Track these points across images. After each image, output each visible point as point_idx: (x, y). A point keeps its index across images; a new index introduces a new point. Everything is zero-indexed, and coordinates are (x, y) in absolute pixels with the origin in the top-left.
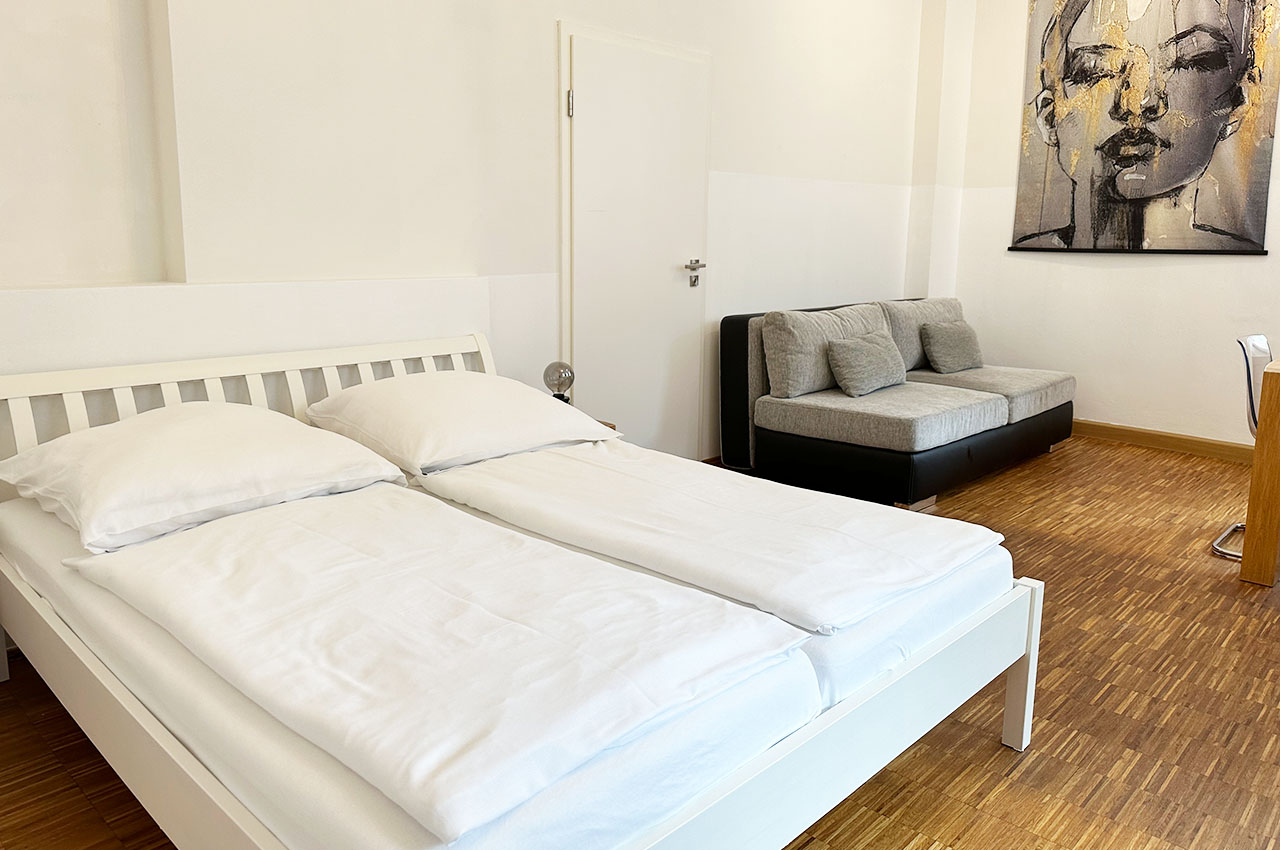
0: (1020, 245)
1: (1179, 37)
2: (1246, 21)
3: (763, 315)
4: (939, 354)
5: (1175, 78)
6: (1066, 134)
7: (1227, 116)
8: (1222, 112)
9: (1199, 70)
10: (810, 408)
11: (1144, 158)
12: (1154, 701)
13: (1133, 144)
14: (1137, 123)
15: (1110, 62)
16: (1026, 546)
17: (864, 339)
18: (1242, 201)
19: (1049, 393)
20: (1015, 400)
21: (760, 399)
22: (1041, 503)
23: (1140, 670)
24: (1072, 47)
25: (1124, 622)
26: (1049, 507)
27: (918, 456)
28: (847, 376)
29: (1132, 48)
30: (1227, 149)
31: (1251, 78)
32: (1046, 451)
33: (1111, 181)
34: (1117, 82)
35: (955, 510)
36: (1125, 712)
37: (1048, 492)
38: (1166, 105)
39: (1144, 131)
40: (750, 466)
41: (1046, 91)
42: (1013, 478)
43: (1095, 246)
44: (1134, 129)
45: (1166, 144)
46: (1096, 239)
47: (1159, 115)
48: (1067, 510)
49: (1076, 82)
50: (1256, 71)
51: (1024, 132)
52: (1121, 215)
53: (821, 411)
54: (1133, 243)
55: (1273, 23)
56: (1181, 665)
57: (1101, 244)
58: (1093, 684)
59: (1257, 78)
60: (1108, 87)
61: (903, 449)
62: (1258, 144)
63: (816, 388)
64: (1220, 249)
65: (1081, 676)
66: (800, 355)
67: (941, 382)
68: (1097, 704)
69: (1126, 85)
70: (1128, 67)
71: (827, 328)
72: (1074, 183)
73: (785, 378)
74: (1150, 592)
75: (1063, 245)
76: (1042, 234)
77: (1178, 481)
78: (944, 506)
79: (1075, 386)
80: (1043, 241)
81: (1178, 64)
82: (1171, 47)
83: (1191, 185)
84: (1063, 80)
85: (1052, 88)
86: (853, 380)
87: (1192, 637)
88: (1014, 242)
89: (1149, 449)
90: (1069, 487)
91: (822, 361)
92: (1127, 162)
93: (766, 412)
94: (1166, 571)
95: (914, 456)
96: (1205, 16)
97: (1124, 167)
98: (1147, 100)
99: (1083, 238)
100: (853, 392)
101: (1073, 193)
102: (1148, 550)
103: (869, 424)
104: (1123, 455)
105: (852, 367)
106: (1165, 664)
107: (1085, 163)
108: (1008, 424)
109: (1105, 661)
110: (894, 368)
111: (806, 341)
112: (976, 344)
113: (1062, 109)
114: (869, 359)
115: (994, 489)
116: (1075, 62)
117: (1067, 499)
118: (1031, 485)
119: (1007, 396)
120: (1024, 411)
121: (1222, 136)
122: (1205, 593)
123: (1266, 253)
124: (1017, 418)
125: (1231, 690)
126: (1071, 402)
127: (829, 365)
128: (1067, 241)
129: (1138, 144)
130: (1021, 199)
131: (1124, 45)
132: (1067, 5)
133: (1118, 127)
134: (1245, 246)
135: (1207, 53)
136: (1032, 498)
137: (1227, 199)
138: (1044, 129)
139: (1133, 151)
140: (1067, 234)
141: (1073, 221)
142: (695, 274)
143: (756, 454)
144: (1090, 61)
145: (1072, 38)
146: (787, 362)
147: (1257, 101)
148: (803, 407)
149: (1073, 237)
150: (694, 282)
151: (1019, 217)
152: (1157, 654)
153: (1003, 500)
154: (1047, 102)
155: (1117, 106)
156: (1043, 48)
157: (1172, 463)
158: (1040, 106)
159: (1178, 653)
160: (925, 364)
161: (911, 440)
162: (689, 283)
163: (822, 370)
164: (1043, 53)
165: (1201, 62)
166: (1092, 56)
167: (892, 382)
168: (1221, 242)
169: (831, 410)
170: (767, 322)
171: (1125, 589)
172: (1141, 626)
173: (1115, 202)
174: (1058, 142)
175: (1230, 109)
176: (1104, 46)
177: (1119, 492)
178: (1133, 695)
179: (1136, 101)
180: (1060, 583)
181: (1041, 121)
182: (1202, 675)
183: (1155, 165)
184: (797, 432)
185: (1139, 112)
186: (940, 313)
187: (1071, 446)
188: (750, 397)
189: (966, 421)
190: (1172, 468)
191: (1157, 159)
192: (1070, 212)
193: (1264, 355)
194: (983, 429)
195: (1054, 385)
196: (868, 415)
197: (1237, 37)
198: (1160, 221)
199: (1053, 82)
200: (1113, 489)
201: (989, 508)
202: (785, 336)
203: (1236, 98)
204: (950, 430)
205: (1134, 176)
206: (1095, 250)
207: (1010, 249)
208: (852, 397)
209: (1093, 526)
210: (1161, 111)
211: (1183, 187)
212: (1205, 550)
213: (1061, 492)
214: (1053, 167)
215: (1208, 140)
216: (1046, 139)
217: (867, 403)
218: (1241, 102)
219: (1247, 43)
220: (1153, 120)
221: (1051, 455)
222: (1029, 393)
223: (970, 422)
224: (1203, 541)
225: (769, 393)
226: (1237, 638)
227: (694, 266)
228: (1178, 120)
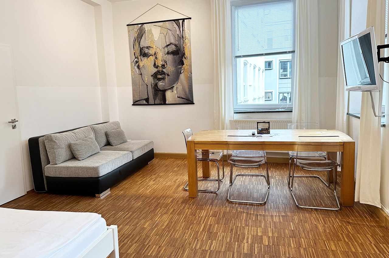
0: (135, 104)
1: (167, 46)
2: (182, 43)
3: (43, 136)
4: (112, 140)
5: (168, 57)
6: (143, 72)
7: (181, 68)
8: (180, 67)
9: (173, 55)
10: (64, 167)
11: (163, 79)
12: (160, 247)
13: (160, 75)
14: (161, 69)
15: (151, 51)
16: (134, 201)
17: (83, 140)
18: (187, 90)
19: (145, 148)
20: (134, 152)
21: (46, 166)
22: (142, 183)
23: (158, 237)
24: (141, 47)
25: (157, 220)
26: (144, 184)
27: (101, 178)
28: (77, 154)
29: (156, 48)
30: (182, 76)
31: (185, 58)
32: (147, 164)
33: (156, 85)
34: (154, 57)
35: (116, 192)
36: (150, 254)
37: (145, 178)
38: (167, 64)
39: (162, 71)
40: (46, 190)
41: (136, 59)
42: (136, 176)
43: (155, 103)
44: (160, 71)
45: (168, 75)
46: (155, 101)
47: (165, 67)
48: (149, 184)
49: (144, 57)
50: (186, 56)
51: (132, 70)
52: (160, 94)
53: (68, 168)
54: (163, 102)
55: (188, 44)
56: (169, 231)
57: (156, 103)
58: (144, 246)
59: (186, 58)
60: (152, 58)
61: (96, 177)
62: (189, 75)
63: (67, 159)
64: (184, 103)
65: (141, 244)
66: (59, 149)
67: (113, 149)
68: (143, 254)
69: (156, 58)
70: (156, 53)
71: (70, 138)
72: (147, 85)
73: (54, 158)
74: (166, 208)
75: (146, 103)
76: (141, 100)
77: (180, 168)
78: (112, 191)
79: (153, 144)
80: (141, 102)
81: (168, 53)
82: (166, 48)
83: (175, 86)
84: (140, 56)
85: (137, 58)
86: (79, 155)
87: (173, 221)
88: (133, 103)
89: (174, 158)
90: (151, 175)
91: (68, 150)
92: (159, 79)
93: (49, 171)
94: (171, 199)
95: (100, 178)
96: (173, 41)
97: (159, 81)
98: (162, 63)
99: (151, 101)
100: (80, 159)
101: (147, 88)
102: (168, 193)
103: (84, 170)
104: (167, 162)
105: (79, 151)
106: (165, 233)
107: (149, 80)
108: (133, 160)
109: (149, 237)
110: (95, 148)
111: (61, 144)
112: (124, 135)
113: (141, 64)
114: (85, 147)
115: (130, 181)
116: (143, 50)
117: (150, 180)
118: (141, 177)
119: (131, 152)
120: (137, 155)
121: (181, 73)
122: (180, 204)
123: (194, 104)
124: (135, 157)
125: (180, 237)
126: (153, 149)
127: (71, 151)
128: (147, 102)
129: (161, 75)
130: (133, 90)
131: (154, 47)
132: (138, 34)
133: (156, 70)
134: (190, 102)
135: (174, 51)
136: (140, 182)
137: (184, 89)
138: (137, 70)
139: (160, 77)
140: (147, 100)
141: (148, 96)
142: (14, 124)
143: (47, 186)
144: (146, 51)
145: (141, 44)
146: (55, 152)
147: (187, 64)
148: (62, 167)
149: (149, 101)
150: (14, 127)
151: (134, 96)
152: (163, 229)
153: (131, 184)
154: (137, 62)
155: (155, 64)
156: (134, 46)
157: (180, 162)
158: (135, 63)
159: (169, 228)
160: (108, 144)
161: (98, 173)
162: (12, 128)
163: (69, 153)
164: (134, 47)
165: (174, 53)
166: (147, 49)
167: (94, 153)
168: (184, 101)
169: (71, 167)
170: (45, 139)
171: (159, 208)
172: (161, 221)
173: (158, 91)
174: (141, 74)
175: (181, 66)
176: (149, 47)
177: (164, 174)
178: (154, 246)
179: (160, 63)
180: (142, 212)
181: (136, 67)
182: (174, 234)
183: (166, 81)
184: (61, 176)
185: (160, 66)
186: (112, 127)
187: (155, 161)
188: (42, 166)
189: (117, 163)
190: (179, 163)
191: (166, 79)
192: (147, 94)
193: (190, 134)
194: (124, 164)
195: (146, 145)
196: (84, 167)
197: (180, 47)
198: (170, 96)
199: (137, 56)
200: (163, 173)
201: (127, 188)
202: (53, 143)
203: (183, 64)
204: (112, 167)
205: (162, 84)
206: (155, 104)
207: (132, 105)
208: (80, 161)
209: (155, 188)
210: (166, 66)
211: (174, 87)
212: (182, 190)
213: (149, 178)
214: (141, 81)
215: (178, 74)
216: (138, 73)
217: (84, 163)
218: (184, 64)
219: (183, 49)
220: (164, 68)
221: (149, 165)
222: (139, 149)
223: (119, 163)
224: (182, 186)
225: (50, 164)
226: (185, 218)
227: (13, 121)
228: (170, 69)
